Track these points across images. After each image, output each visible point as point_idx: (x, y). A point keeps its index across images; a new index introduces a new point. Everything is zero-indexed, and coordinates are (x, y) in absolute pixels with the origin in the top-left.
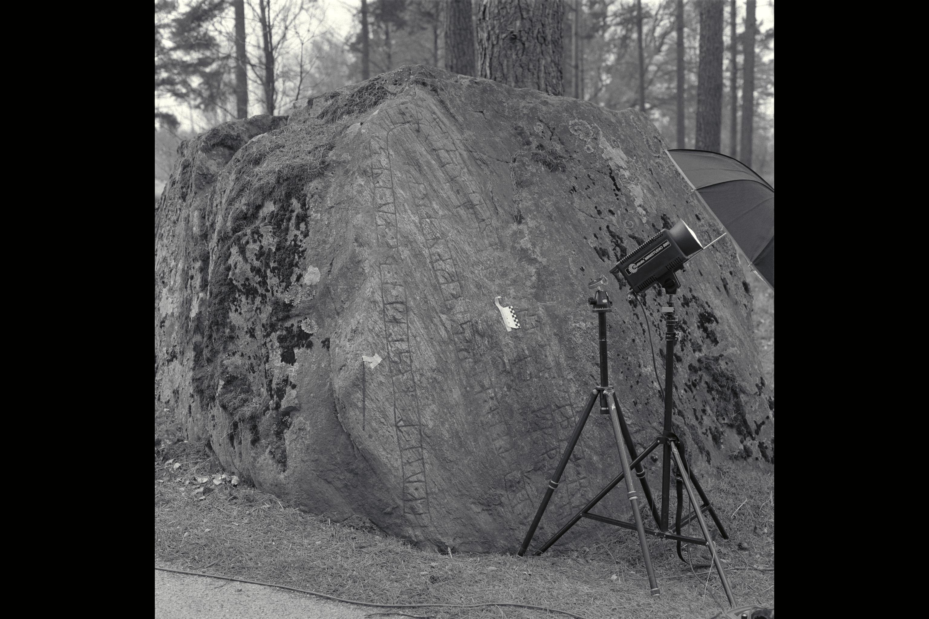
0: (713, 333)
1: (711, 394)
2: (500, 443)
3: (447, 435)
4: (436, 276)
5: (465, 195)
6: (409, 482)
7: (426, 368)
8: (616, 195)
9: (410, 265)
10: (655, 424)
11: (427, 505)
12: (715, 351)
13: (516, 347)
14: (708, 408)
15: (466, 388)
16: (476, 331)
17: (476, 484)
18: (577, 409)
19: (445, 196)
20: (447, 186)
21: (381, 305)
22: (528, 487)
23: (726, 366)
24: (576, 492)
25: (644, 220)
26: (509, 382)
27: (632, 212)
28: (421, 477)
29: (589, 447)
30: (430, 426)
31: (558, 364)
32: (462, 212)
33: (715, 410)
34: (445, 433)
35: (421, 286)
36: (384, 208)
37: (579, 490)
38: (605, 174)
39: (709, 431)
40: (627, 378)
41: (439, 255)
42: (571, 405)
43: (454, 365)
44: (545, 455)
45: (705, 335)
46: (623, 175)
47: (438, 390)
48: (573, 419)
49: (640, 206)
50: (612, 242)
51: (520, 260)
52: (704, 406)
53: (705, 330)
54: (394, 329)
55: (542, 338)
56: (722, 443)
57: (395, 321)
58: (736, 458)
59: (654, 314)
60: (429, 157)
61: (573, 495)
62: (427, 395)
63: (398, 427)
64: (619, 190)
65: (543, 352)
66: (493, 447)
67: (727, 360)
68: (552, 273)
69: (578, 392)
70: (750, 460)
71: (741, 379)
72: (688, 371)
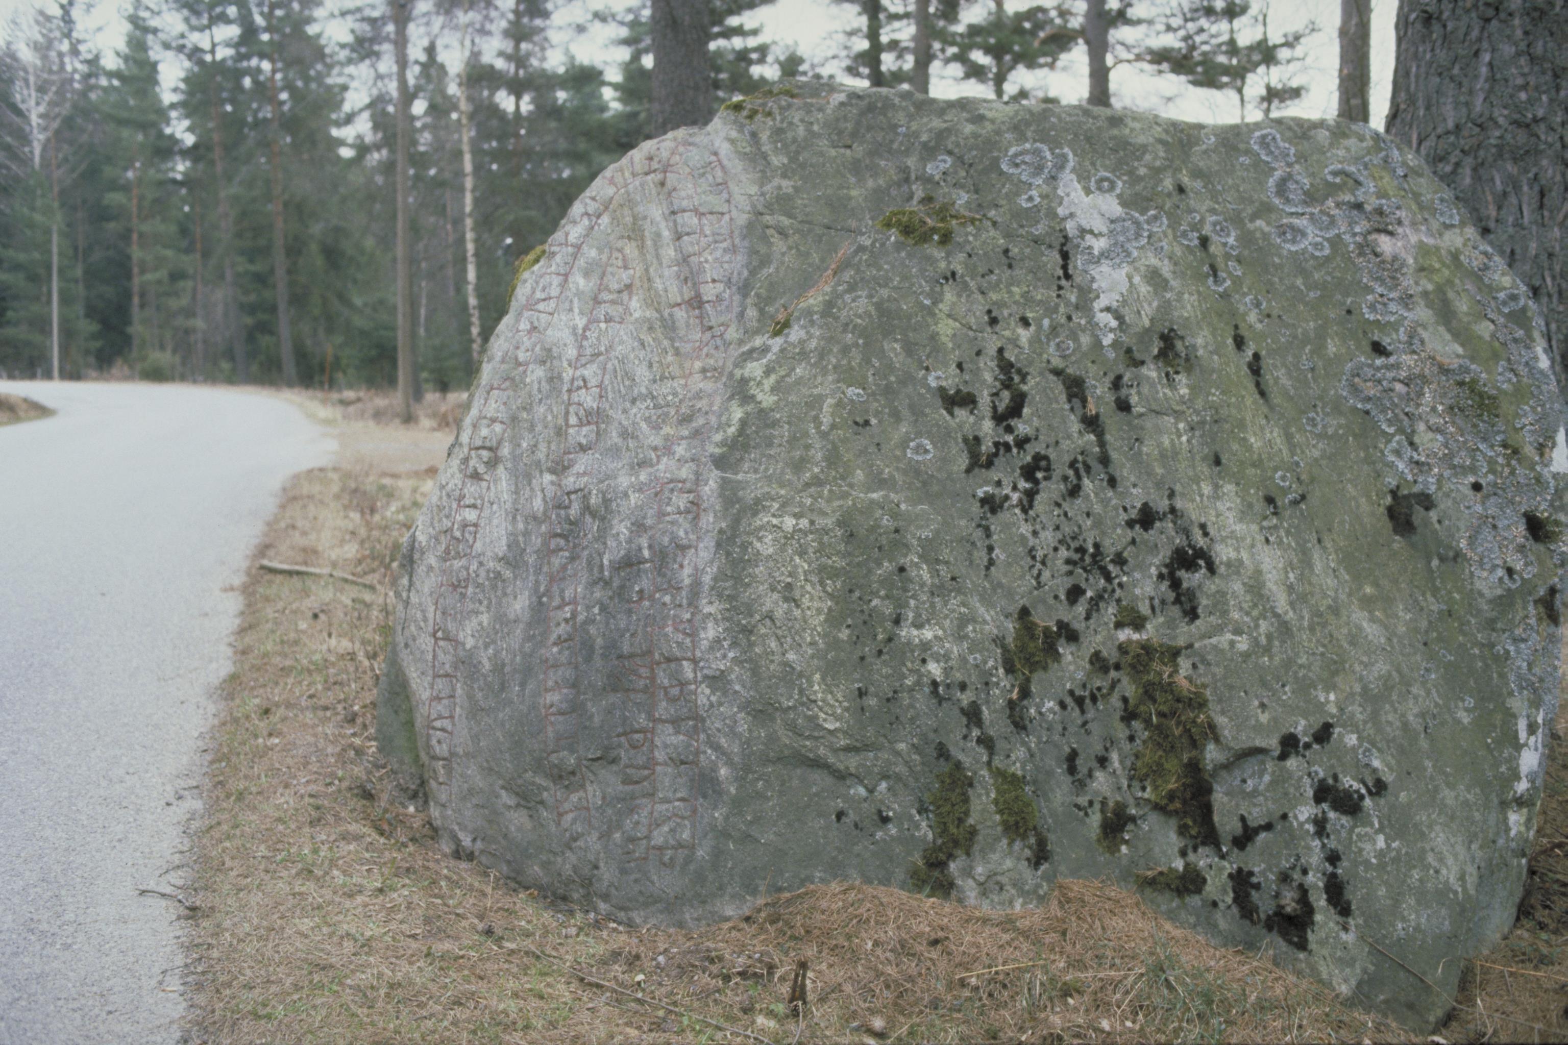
0: (1191, 595)
1: (1129, 726)
2: (553, 698)
3: (487, 666)
4: (567, 413)
5: (694, 284)
6: (434, 728)
7: (489, 554)
8: (1060, 288)
9: (535, 392)
10: (902, 746)
11: (449, 770)
12: (1184, 633)
13: (629, 541)
14: (1115, 756)
15: (540, 598)
16: (587, 508)
17: (507, 756)
18: (705, 671)
19: (660, 287)
20: (670, 272)
21: (466, 450)
22: (590, 788)
23: (1190, 672)
24: (664, 822)
25: (1107, 340)
26: (606, 601)
27: (1083, 322)
28: (446, 723)
29: (717, 748)
30: (468, 646)
31: (696, 584)
32: (680, 314)
33: (1128, 763)
34: (485, 662)
35: (539, 428)
36: (541, 306)
37: (669, 818)
38: (1050, 246)
39: (1097, 806)
40: (856, 641)
41: (584, 380)
42: (694, 661)
43: (534, 556)
44: (623, 739)
45: (1171, 596)
46: (1090, 247)
47: (499, 593)
48: (693, 687)
49: (1108, 309)
50: (996, 379)
51: (731, 398)
52: (1106, 749)
53: (1176, 584)
54: (471, 489)
55: (686, 533)
56: (1126, 842)
57: (476, 476)
58: (1151, 883)
59: (1043, 535)
60: (663, 225)
61: (658, 825)
62: (481, 596)
63: (436, 639)
64: (1068, 277)
65: (679, 559)
66: (542, 701)
67: (1196, 659)
68: (775, 424)
69: (718, 641)
70: (1194, 901)
71: (1219, 708)
72: (1088, 666)
